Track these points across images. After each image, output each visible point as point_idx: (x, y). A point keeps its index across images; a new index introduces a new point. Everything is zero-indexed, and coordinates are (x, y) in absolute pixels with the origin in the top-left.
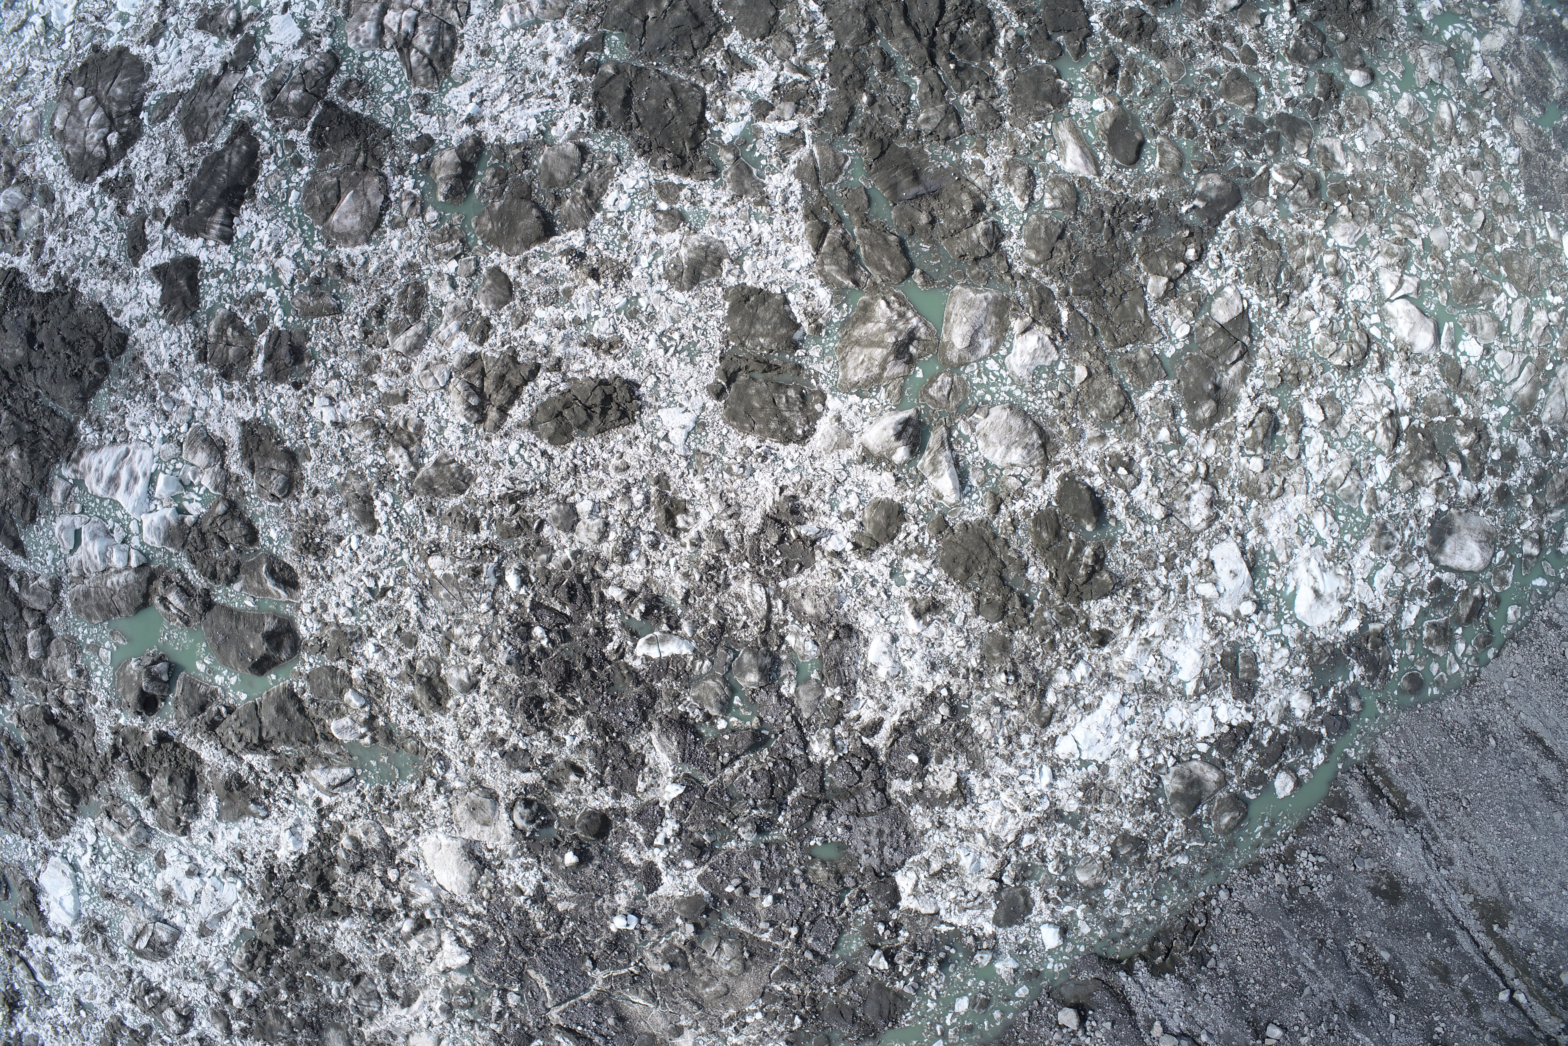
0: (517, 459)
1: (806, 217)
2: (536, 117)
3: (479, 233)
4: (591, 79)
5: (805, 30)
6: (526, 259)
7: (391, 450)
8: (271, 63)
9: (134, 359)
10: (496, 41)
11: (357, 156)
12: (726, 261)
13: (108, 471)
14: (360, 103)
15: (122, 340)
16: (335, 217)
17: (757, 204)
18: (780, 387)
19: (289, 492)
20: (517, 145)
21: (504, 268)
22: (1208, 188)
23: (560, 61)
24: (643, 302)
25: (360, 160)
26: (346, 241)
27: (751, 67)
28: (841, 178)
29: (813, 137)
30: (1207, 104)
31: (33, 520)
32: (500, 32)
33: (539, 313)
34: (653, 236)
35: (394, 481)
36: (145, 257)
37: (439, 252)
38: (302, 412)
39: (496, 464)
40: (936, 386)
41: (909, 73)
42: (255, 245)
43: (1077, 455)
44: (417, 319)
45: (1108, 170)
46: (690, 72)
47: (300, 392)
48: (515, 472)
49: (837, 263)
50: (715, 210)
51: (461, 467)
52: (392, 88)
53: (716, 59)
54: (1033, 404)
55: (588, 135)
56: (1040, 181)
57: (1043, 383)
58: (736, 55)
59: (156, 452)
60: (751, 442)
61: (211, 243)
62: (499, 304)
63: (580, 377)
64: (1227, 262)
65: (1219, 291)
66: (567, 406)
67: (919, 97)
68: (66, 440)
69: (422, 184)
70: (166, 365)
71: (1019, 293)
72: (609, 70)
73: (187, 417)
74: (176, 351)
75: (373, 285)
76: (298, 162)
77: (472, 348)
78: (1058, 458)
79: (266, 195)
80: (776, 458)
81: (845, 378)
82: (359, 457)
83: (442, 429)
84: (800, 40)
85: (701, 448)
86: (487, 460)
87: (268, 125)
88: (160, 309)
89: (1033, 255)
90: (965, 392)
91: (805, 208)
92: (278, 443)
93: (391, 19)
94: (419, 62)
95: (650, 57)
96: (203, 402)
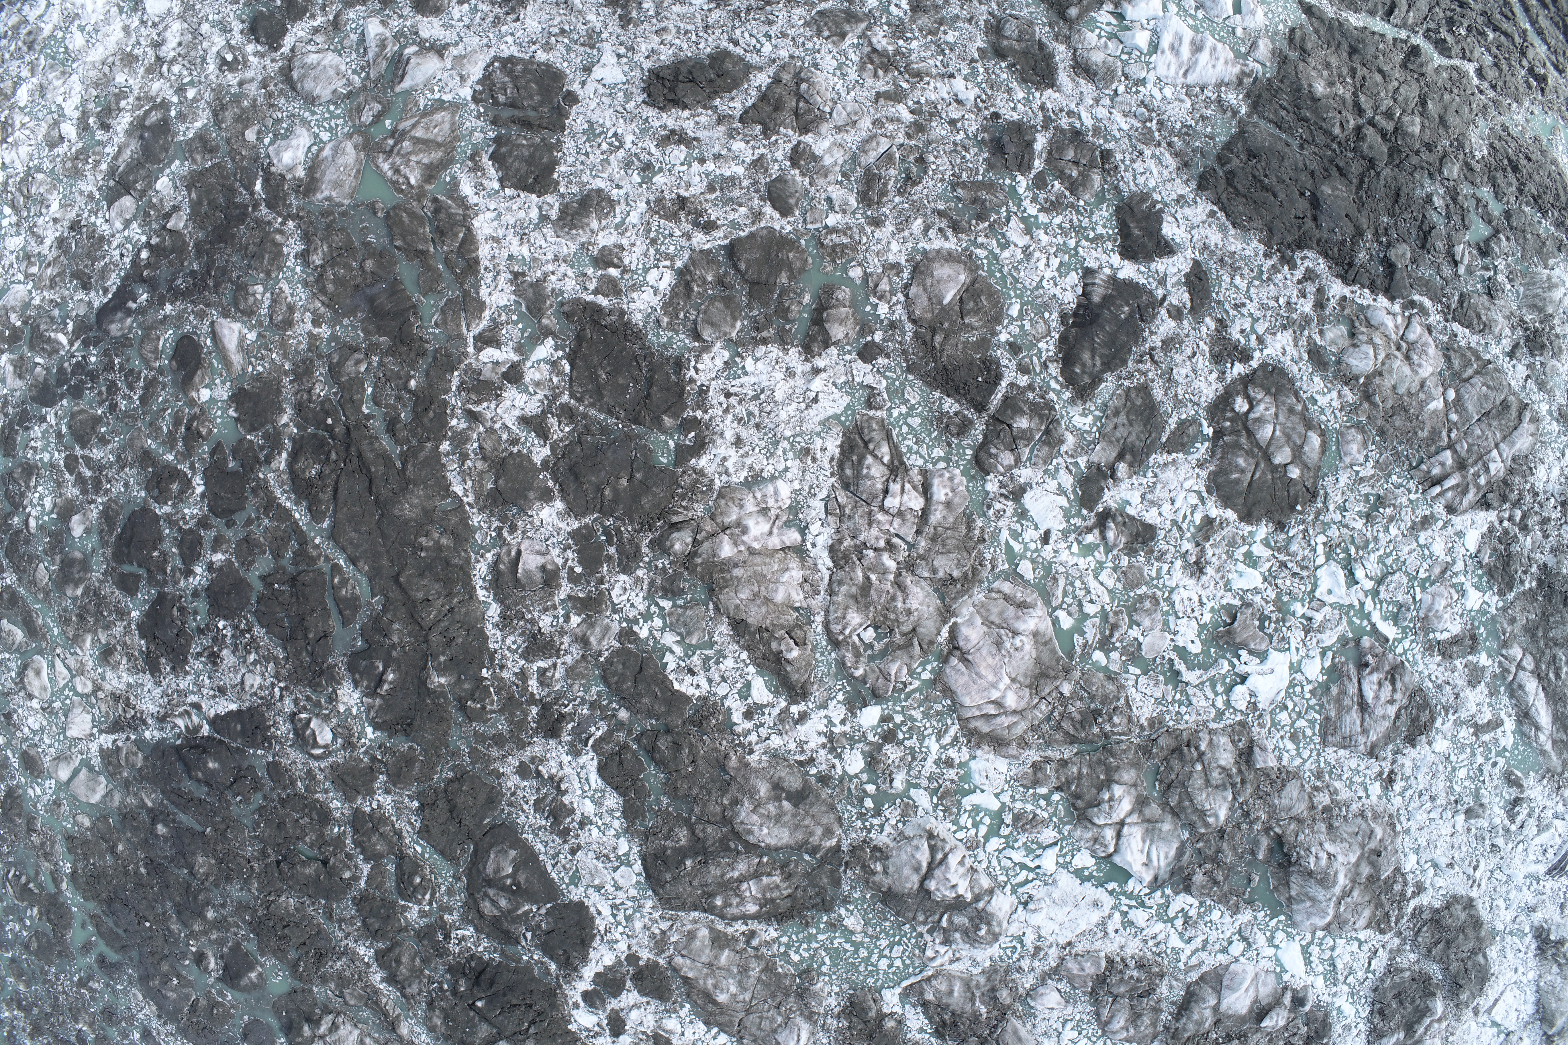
0: (763, 40)
1: (477, 261)
2: (746, 373)
3: (803, 251)
4: (688, 413)
5: (469, 463)
6: (753, 223)
7: (890, 48)
8: (1057, 470)
9: (1186, 165)
10: (794, 465)
11: (942, 344)
12: (554, 217)
13: (1204, 57)
14: (945, 407)
15: (1203, 183)
16: (962, 277)
17: (523, 274)
18: (512, 104)
19: (999, 22)
20: (765, 342)
21: (776, 215)
22: (122, 320)
23: (722, 434)
24: (636, 178)
25: (938, 339)
26: (950, 253)
27: (524, 420)
28: (442, 303)
29: (466, 344)
30: (113, 407)
31: (1292, 30)
32: (789, 475)
33: (740, 170)
34: (625, 242)
35: (888, 24)
36: (1186, 267)
37: (845, 234)
38: (989, 92)
39: (784, 35)
40: (375, 112)
41: (373, 417)
42: (1055, 262)
43: (264, 67)
44: (868, 170)
45: (205, 328)
46: (585, 416)
47: (992, 110)
48: (766, 28)
49: (450, 215)
50: (563, 268)
51: (819, 33)
52: (909, 420)
53: (559, 430)
54: (295, 107)
55: (690, 350)
56: (264, 311)
57: (285, 125)
58: (537, 435)
59: (1152, 73)
60: (541, 56)
61: (1107, 271)
62: (781, 180)
63: (700, 110)
64: (117, 253)
65: (127, 224)
66: (711, 81)
67: (365, 390)
68: (1259, 96)
69: (868, 308)
70: (1148, 152)
71: (294, 202)
72: (668, 421)
73: (1118, 99)
74: (1139, 166)
75: (918, 208)
76: (1014, 348)
77: (809, 138)
78: (280, 63)
79: (1047, 315)
80: (520, 44)
81: (453, 115)
82: (926, 47)
83: (840, 67)
84: (474, 451)
85: (588, 50)
86: (793, 39)
87: (1052, 396)
88: (1161, 211)
89: (278, 237)
90: (350, 111)
91: (478, 272)
92: (1013, 65)
93: (916, 503)
94: (878, 445)
95: (626, 435)
96: (1102, 112)
